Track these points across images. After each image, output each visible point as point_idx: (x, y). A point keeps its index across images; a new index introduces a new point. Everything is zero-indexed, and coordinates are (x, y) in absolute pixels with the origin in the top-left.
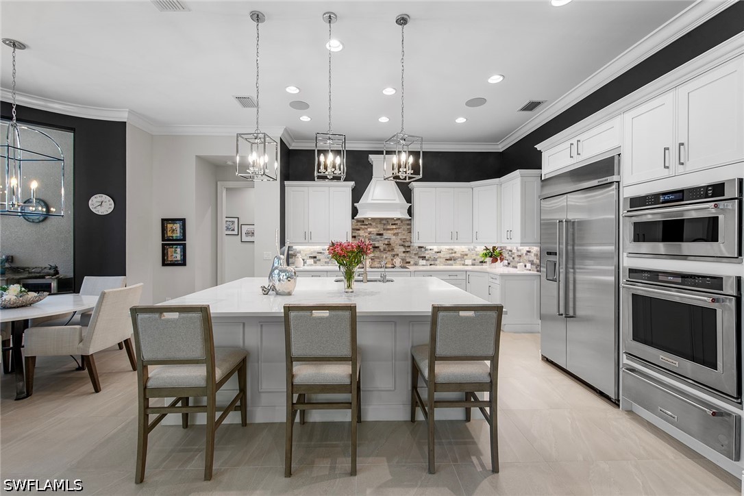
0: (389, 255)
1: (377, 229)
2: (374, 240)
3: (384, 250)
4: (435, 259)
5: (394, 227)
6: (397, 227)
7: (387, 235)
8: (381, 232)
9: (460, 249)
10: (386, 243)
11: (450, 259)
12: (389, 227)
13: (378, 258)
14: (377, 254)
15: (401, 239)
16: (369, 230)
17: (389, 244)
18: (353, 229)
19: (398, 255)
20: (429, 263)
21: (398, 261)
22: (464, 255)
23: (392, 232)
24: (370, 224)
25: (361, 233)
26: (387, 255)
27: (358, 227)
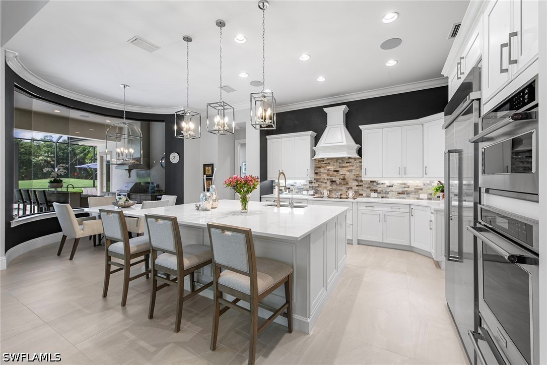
0: (344, 188)
1: (335, 167)
2: (331, 176)
3: (340, 184)
4: (387, 193)
5: (348, 165)
6: (351, 164)
7: (342, 171)
8: (337, 169)
9: (413, 183)
10: (342, 178)
11: (403, 193)
12: (344, 165)
13: (335, 190)
14: (334, 187)
15: (354, 175)
16: (328, 168)
17: (344, 179)
18: (316, 168)
19: (351, 188)
20: (380, 196)
21: (351, 194)
22: (418, 190)
23: (347, 169)
24: (329, 163)
25: (322, 170)
26: (342, 188)
27: (319, 166)
